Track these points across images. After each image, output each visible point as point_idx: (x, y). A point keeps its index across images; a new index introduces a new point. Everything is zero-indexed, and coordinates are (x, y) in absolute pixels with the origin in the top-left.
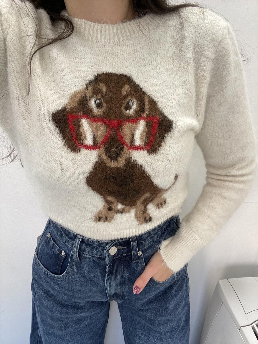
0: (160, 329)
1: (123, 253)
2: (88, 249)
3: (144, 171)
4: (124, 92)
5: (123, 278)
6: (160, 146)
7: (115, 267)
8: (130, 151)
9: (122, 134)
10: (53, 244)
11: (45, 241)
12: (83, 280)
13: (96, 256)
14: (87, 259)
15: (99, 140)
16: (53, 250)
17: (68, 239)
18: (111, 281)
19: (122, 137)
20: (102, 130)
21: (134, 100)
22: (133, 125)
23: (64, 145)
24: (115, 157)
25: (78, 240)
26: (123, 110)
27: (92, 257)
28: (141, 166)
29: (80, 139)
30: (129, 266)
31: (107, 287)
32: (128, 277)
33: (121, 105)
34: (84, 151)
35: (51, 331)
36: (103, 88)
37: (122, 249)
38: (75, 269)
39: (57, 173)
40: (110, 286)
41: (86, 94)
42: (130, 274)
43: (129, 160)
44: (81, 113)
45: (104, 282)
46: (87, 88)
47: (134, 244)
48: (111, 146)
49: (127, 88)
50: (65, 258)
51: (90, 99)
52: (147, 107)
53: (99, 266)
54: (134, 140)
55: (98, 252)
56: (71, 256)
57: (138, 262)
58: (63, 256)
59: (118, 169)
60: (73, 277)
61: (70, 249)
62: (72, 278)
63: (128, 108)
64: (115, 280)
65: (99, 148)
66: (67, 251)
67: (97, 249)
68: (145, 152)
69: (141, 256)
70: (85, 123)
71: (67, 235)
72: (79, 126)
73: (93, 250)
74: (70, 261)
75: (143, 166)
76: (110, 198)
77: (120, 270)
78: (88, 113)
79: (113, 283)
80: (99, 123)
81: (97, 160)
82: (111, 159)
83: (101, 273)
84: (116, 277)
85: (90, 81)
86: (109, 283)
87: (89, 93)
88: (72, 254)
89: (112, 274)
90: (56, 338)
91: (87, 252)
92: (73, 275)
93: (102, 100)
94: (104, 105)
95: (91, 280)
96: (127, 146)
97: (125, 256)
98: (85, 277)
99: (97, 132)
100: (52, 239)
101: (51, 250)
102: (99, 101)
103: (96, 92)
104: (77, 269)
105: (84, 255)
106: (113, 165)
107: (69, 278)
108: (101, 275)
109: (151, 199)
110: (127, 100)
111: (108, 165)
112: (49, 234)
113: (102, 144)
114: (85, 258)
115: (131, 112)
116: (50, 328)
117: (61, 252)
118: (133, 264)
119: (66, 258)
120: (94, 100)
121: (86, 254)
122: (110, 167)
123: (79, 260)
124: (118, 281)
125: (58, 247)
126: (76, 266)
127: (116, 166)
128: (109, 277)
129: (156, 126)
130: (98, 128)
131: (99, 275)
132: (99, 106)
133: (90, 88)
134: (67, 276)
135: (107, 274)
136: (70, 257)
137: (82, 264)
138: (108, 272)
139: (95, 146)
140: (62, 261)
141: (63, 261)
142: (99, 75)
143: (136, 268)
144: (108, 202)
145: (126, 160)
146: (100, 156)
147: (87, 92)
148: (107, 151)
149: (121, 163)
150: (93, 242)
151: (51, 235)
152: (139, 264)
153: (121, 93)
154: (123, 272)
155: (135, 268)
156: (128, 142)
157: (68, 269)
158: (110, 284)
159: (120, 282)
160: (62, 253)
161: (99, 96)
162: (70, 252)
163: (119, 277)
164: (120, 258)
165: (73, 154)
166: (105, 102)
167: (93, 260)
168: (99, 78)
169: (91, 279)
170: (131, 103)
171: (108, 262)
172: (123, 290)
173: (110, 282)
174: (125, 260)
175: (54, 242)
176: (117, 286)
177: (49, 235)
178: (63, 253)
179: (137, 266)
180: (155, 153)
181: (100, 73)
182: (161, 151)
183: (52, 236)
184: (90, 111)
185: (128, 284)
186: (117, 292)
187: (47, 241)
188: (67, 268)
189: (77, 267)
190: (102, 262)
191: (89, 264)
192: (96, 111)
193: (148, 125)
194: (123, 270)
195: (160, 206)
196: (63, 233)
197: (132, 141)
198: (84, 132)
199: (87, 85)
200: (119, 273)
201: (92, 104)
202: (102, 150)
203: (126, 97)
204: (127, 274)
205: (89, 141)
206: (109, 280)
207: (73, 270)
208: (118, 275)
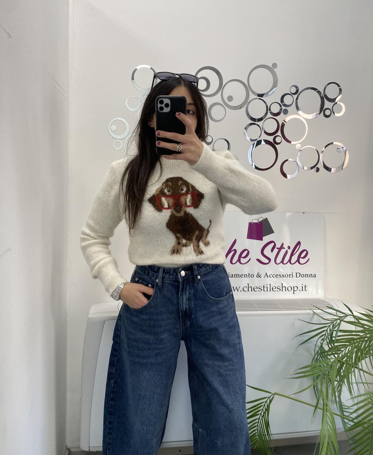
1: (189, 276)
2: (167, 276)
3: (193, 217)
4: (179, 184)
6: (199, 204)
7: (185, 285)
8: (186, 208)
9: (181, 201)
13: (172, 280)
14: (167, 284)
15: (171, 205)
17: (153, 273)
18: (182, 296)
19: (181, 203)
20: (171, 201)
21: (184, 187)
22: (185, 197)
23: (155, 210)
24: (178, 211)
25: (161, 269)
26: (180, 191)
27: (170, 281)
28: (192, 214)
29: (162, 206)
30: (193, 286)
32: (193, 293)
33: (179, 189)
34: (164, 211)
36: (170, 184)
37: (188, 273)
38: (159, 293)
39: (152, 223)
41: (162, 188)
42: (194, 291)
43: (185, 212)
44: (161, 195)
46: (163, 185)
47: (195, 267)
48: (177, 206)
49: (180, 182)
51: (164, 190)
52: (191, 189)
53: (175, 286)
54: (187, 203)
55: (174, 276)
59: (181, 216)
60: (157, 300)
63: (182, 190)
64: (185, 295)
65: (171, 208)
66: (152, 283)
67: (173, 274)
68: (193, 208)
69: (200, 279)
70: (163, 199)
71: (152, 270)
72: (161, 200)
73: (170, 276)
75: (193, 214)
76: (178, 235)
77: (188, 288)
78: (164, 195)
79: (184, 297)
80: (170, 198)
81: (171, 214)
82: (177, 213)
85: (164, 182)
87: (164, 187)
91: (166, 278)
93: (170, 188)
94: (171, 190)
96: (184, 206)
97: (190, 278)
98: (166, 298)
99: (169, 201)
100: (139, 280)
102: (168, 189)
103: (166, 186)
104: (160, 293)
105: (164, 281)
106: (179, 215)
107: (154, 301)
109: (200, 236)
110: (181, 187)
111: (176, 215)
113: (172, 206)
114: (165, 283)
115: (184, 191)
118: (195, 284)
120: (166, 189)
121: (166, 280)
122: (177, 216)
124: (187, 297)
125: (146, 283)
126: (159, 290)
127: (180, 215)
128: (181, 293)
129: (196, 196)
130: (169, 200)
131: (174, 293)
132: (169, 191)
133: (164, 185)
137: (163, 288)
139: (169, 208)
142: (168, 179)
144: (178, 238)
145: (184, 212)
146: (172, 212)
147: (163, 187)
148: (175, 209)
149: (182, 214)
150: (170, 269)
152: (199, 284)
153: (178, 185)
154: (190, 290)
156: (184, 204)
158: (182, 298)
159: (188, 298)
160: (149, 286)
161: (168, 187)
162: (154, 283)
163: (187, 293)
164: (187, 279)
165: (159, 213)
166: (171, 189)
167: (170, 283)
168: (168, 180)
169: (169, 299)
170: (183, 188)
171: (181, 280)
173: (182, 297)
174: (190, 281)
175: (142, 281)
176: (186, 300)
177: (137, 279)
179: (198, 286)
180: (198, 208)
181: (168, 178)
182: (200, 207)
184: (165, 193)
190: (176, 284)
191: (168, 287)
192: (168, 193)
193: (192, 196)
194: (190, 288)
195: (206, 245)
196: (150, 270)
197: (186, 204)
198: (163, 202)
199: (163, 184)
200: (187, 290)
201: (166, 191)
202: (172, 209)
203: (181, 186)
204: (192, 291)
205: (166, 206)
206: (182, 295)
207: (157, 294)
208: (187, 291)
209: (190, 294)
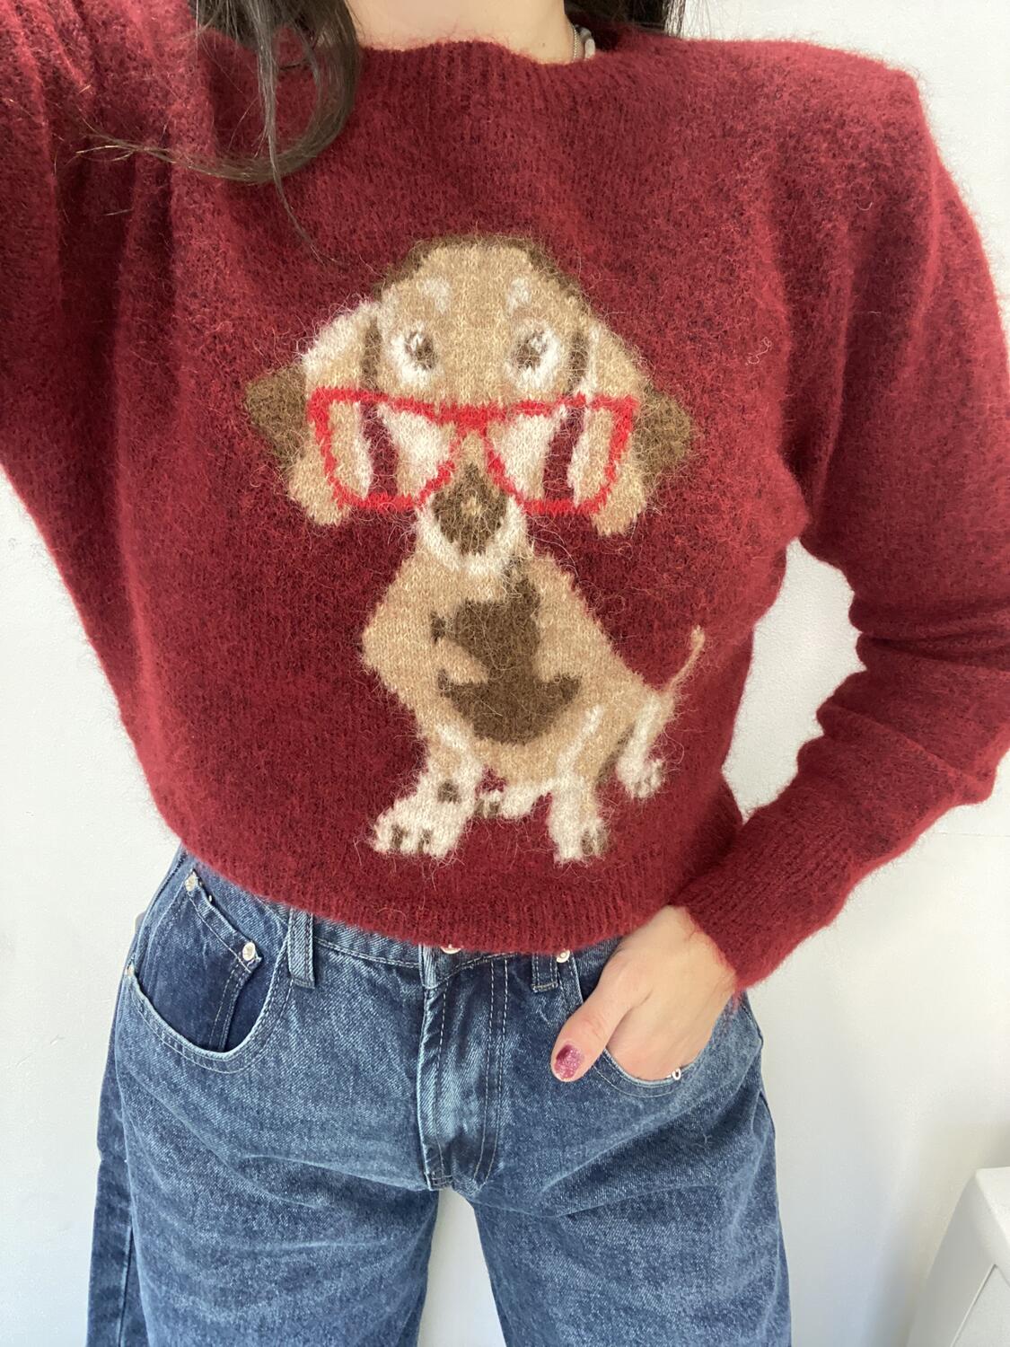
0: (658, 1297)
2: (351, 932)
5: (492, 1060)
7: (461, 1007)
10: (211, 915)
11: (175, 910)
12: (324, 1070)
13: (382, 960)
14: (346, 977)
16: (206, 941)
18: (440, 1070)
27: (367, 963)
30: (518, 1008)
31: (426, 1102)
32: (514, 1056)
35: (184, 1302)
38: (293, 1018)
40: (438, 1095)
42: (522, 1044)
45: (413, 1078)
50: (255, 972)
53: (395, 1005)
56: (282, 962)
57: (553, 993)
58: (246, 963)
60: (284, 1057)
61: (280, 933)
62: (278, 1061)
64: (458, 1067)
66: (265, 943)
69: (568, 963)
74: (276, 983)
77: (481, 1023)
79: (450, 1078)
83: (400, 1036)
84: (462, 1054)
86: (431, 1082)
88: (285, 954)
89: (447, 1037)
90: (205, 1336)
91: (345, 943)
92: (283, 1045)
95: (357, 1071)
97: (500, 964)
98: (335, 1056)
100: (203, 894)
101: (197, 940)
104: (302, 1019)
105: (332, 956)
107: (264, 1062)
108: (401, 1046)
112: (194, 877)
114: (338, 968)
116: (182, 1288)
117: (239, 947)
118: (533, 1000)
119: (260, 969)
121: (345, 951)
123: (312, 980)
124: (472, 1075)
125: (231, 928)
126: (296, 1003)
128: (433, 1052)
131: (392, 1043)
134: (256, 1053)
135: (425, 1040)
136: (277, 965)
137: (323, 997)
138: (429, 1031)
140: (242, 983)
141: (247, 983)
143: (545, 1019)
151: (200, 880)
152: (557, 999)
154: (494, 1035)
155: (541, 1020)
157: (262, 1019)
158: (439, 1084)
159: (481, 1078)
160: (245, 950)
162: (277, 945)
163: (475, 1055)
164: (481, 971)
167: (370, 981)
169: (357, 1067)
171: (431, 984)
172: (489, 1119)
173: (439, 1077)
174: (500, 980)
175: (213, 909)
177: (191, 883)
178: (249, 953)
179: (548, 1010)
183: (203, 887)
185: (511, 1090)
186: (465, 1126)
187: (184, 906)
188: (262, 1014)
189: (302, 1008)
190: (406, 990)
191: (354, 996)
194: (494, 1027)
200: (478, 1037)
204: (508, 1045)
206: (435, 1067)
207: (287, 1021)
208: (473, 1044)
209: (490, 1057)
